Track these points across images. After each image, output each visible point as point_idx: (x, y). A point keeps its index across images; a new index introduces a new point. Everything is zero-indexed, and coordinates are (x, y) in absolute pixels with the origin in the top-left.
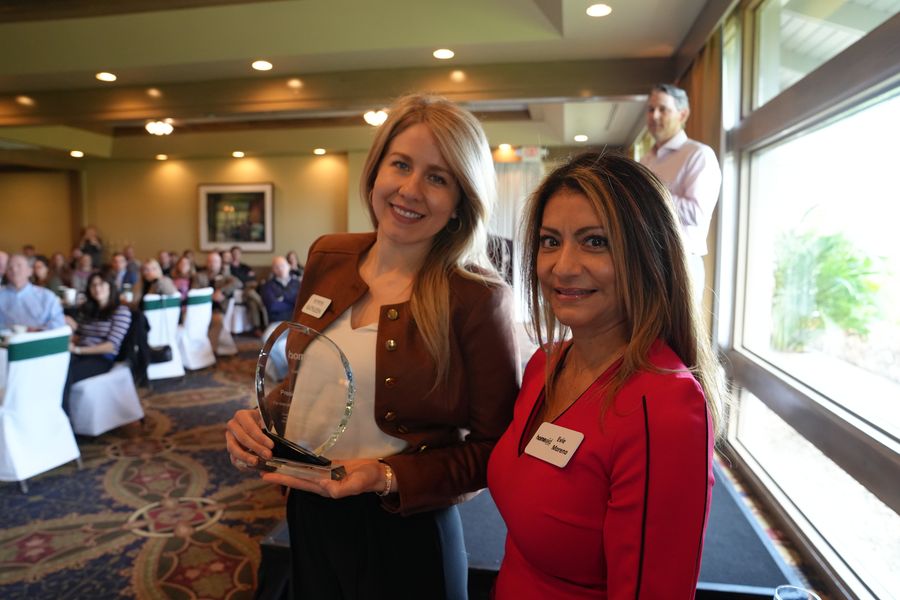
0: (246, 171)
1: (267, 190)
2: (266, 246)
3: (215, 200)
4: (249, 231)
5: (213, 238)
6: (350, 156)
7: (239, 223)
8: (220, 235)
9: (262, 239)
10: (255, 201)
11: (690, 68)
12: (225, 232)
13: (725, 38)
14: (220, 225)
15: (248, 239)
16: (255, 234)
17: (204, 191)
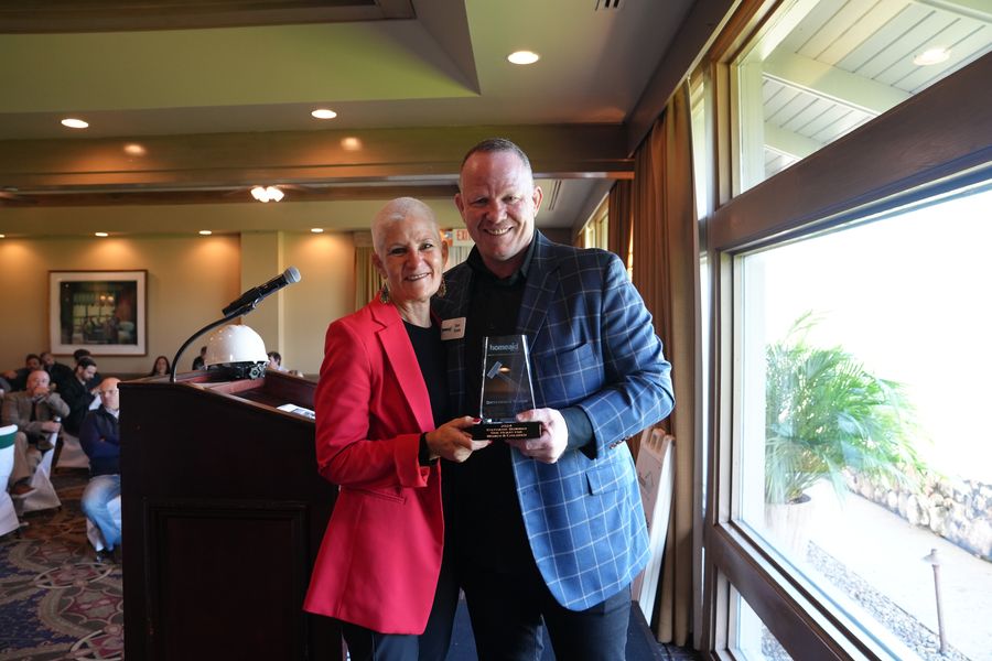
0: (113, 255)
1: (140, 278)
2: (139, 349)
3: (71, 292)
4: (115, 332)
5: (68, 338)
6: (243, 236)
7: (102, 320)
8: (77, 335)
9: (134, 341)
10: (124, 292)
11: (649, 135)
12: (84, 332)
13: (692, 99)
14: (78, 322)
15: (114, 340)
16: (123, 334)
17: (57, 279)
